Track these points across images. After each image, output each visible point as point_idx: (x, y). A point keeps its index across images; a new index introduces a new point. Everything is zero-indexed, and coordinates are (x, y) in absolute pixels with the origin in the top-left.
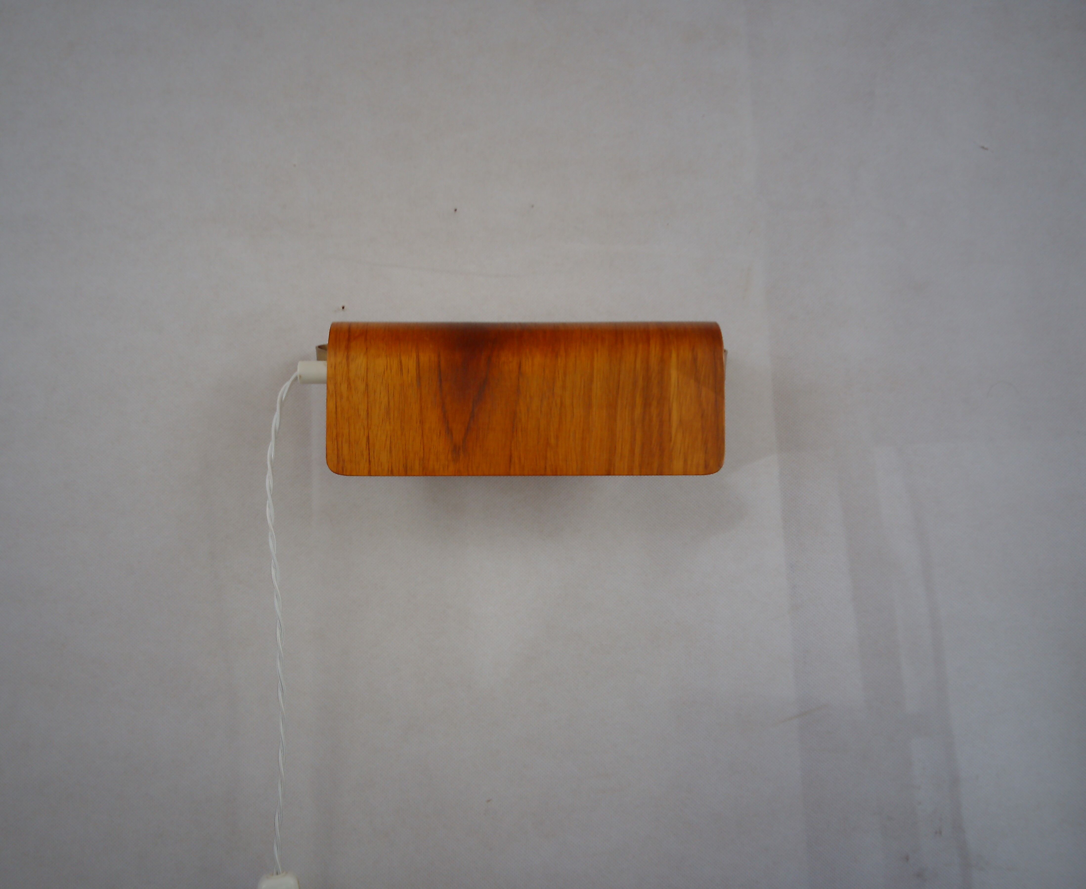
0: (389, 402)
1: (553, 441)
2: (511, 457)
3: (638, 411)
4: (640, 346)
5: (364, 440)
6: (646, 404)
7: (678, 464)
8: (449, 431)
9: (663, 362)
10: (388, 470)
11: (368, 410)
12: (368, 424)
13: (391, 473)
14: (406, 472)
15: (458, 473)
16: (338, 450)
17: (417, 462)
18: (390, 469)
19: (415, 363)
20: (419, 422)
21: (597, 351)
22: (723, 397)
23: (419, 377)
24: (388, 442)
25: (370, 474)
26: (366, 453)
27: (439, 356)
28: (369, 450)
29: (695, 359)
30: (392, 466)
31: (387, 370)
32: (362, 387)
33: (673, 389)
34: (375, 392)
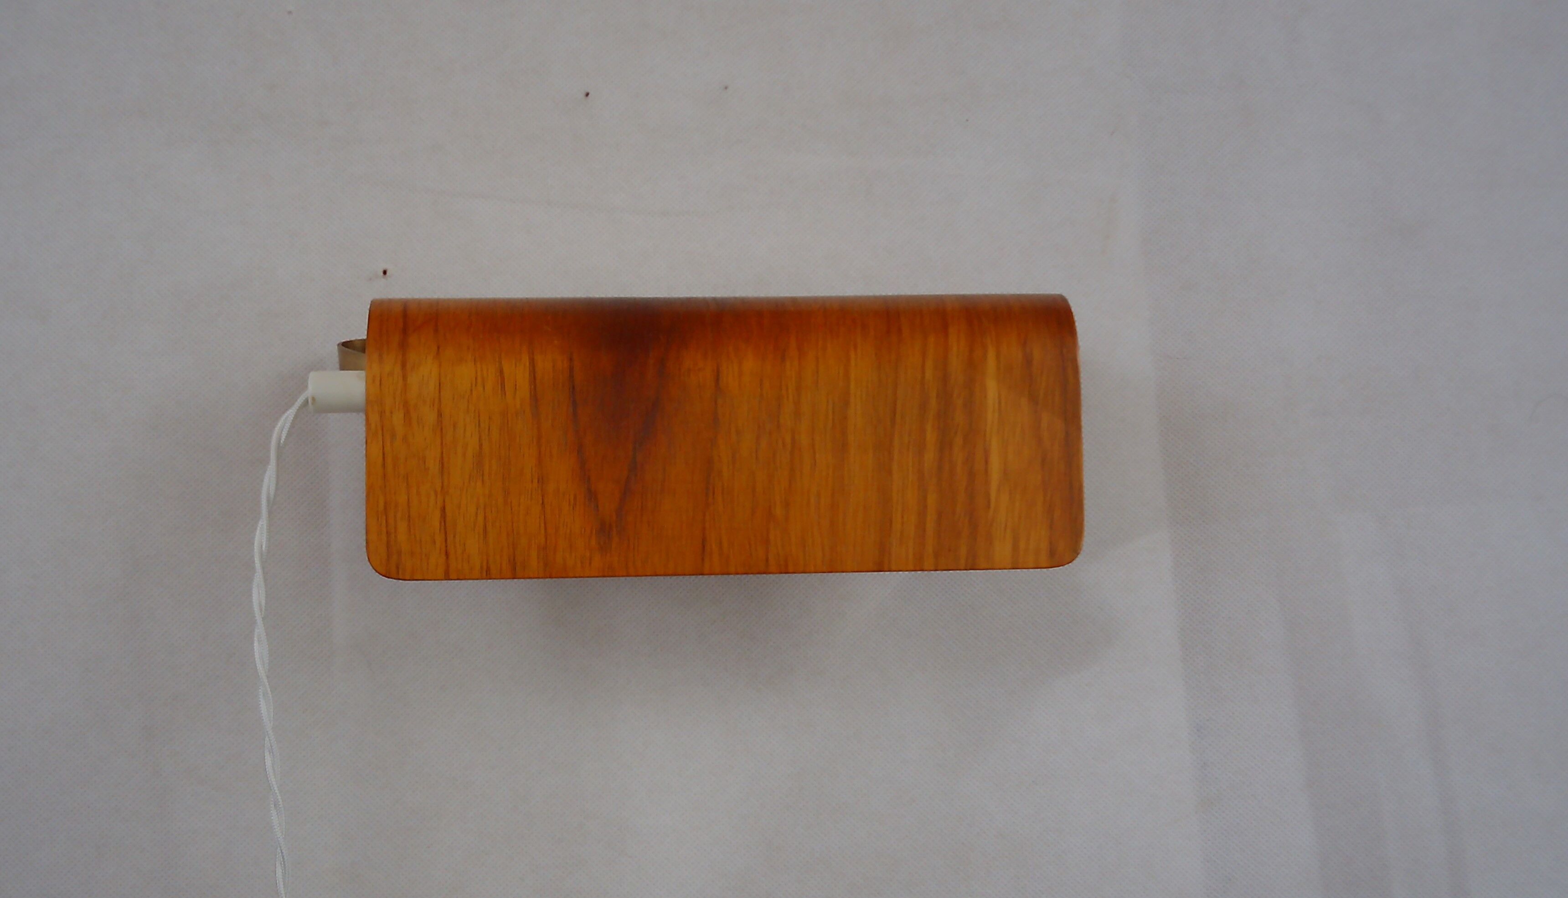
0: (481, 445)
1: (778, 511)
2: (704, 540)
3: (930, 456)
4: (932, 339)
5: (438, 514)
6: (944, 445)
7: (1002, 549)
8: (592, 496)
9: (973, 366)
10: (482, 567)
11: (442, 458)
12: (442, 483)
13: (487, 574)
14: (514, 571)
15: (609, 572)
16: (388, 533)
17: (534, 554)
18: (485, 567)
19: (527, 375)
20: (536, 481)
21: (855, 348)
22: (1079, 428)
23: (535, 398)
24: (480, 519)
25: (447, 577)
26: (439, 539)
27: (571, 360)
28: (446, 533)
29: (1028, 361)
30: (488, 563)
31: (476, 385)
32: (431, 417)
33: (991, 417)
34: (455, 426)
